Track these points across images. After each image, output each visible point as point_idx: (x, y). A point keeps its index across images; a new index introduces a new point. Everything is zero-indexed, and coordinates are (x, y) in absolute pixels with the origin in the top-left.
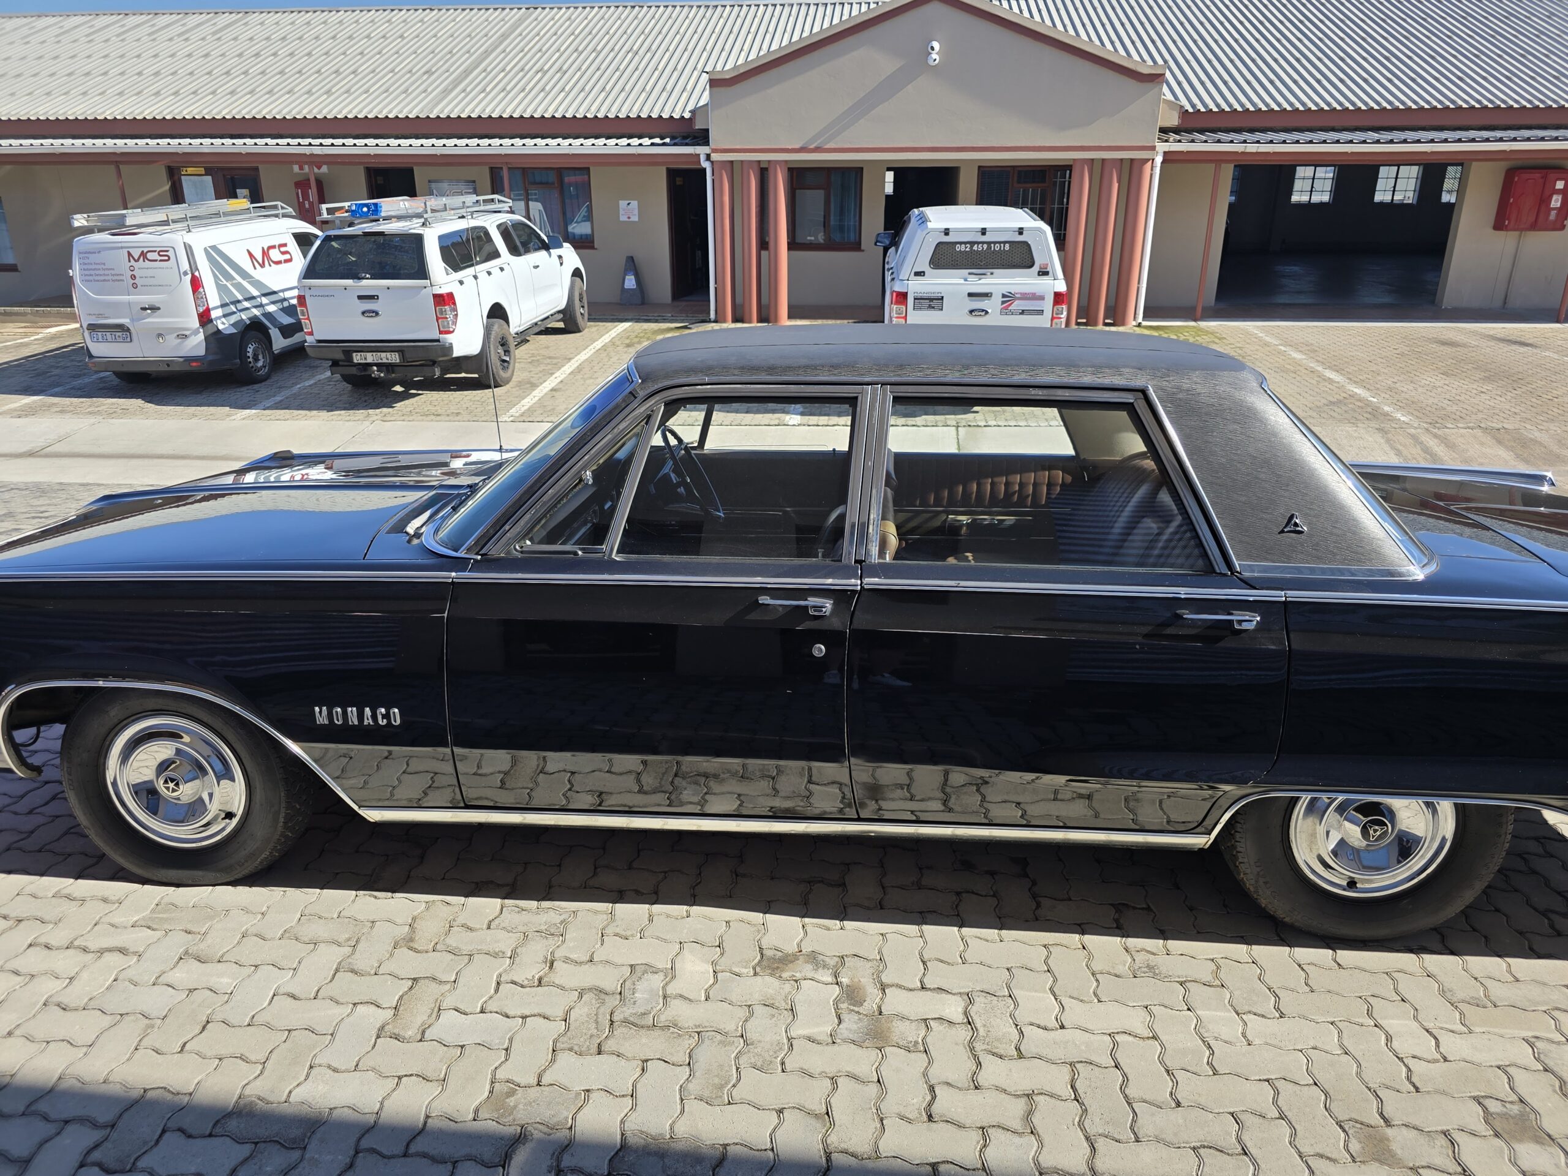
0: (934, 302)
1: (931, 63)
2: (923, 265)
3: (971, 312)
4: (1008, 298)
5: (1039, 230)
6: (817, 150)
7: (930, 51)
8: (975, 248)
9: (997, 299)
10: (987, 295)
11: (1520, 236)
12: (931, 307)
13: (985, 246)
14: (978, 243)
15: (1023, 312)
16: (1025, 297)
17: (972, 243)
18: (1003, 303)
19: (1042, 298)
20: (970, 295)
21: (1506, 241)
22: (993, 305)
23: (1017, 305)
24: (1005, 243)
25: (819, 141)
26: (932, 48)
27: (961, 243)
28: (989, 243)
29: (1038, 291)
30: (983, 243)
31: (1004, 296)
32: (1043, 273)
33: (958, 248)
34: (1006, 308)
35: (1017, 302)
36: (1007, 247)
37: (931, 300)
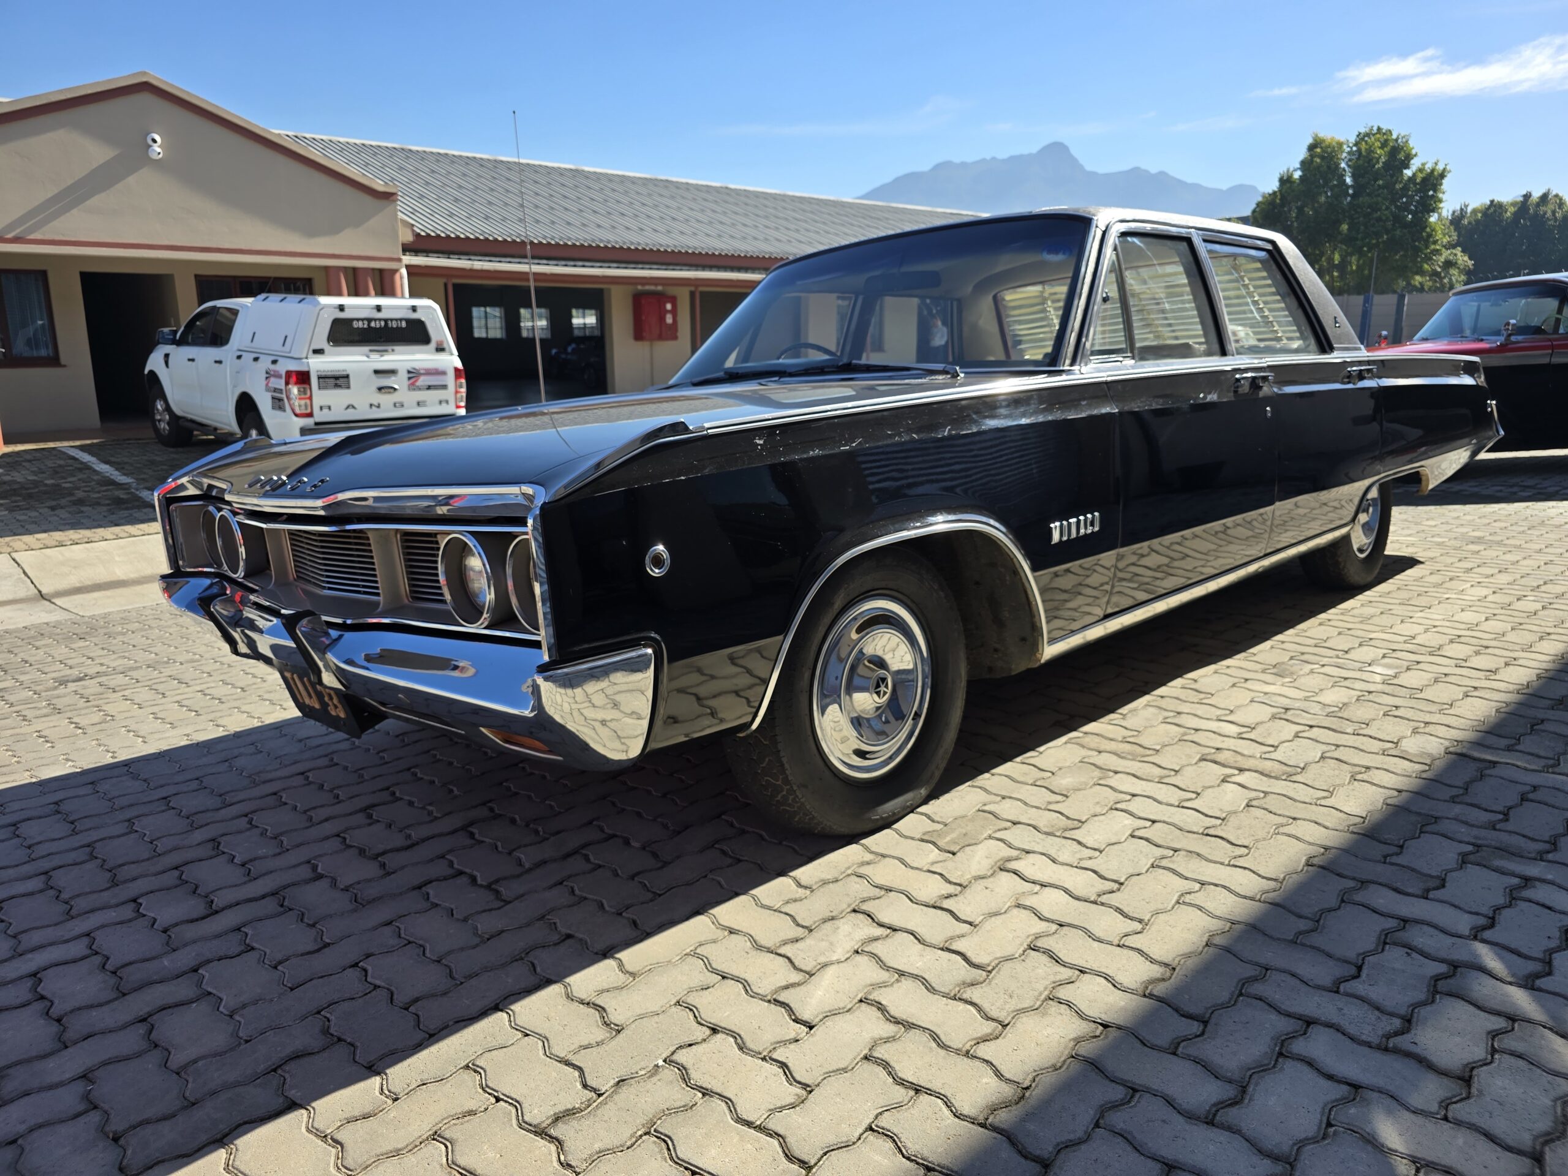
0: (338, 380)
1: (155, 156)
2: (321, 342)
3: (380, 389)
4: (413, 375)
5: (430, 307)
6: (16, 240)
7: (150, 142)
8: (373, 324)
9: (403, 375)
10: (393, 372)
11: (651, 346)
12: (337, 386)
13: (383, 323)
14: (375, 320)
15: (429, 388)
16: (429, 372)
17: (369, 320)
18: (409, 378)
19: (444, 373)
20: (376, 372)
21: (643, 348)
22: (399, 382)
23: (422, 381)
24: (401, 320)
25: (18, 231)
26: (154, 141)
27: (358, 320)
28: (386, 321)
29: (440, 366)
30: (380, 320)
31: (409, 372)
32: (440, 349)
33: (355, 325)
34: (413, 384)
35: (422, 378)
36: (404, 324)
37: (337, 378)
